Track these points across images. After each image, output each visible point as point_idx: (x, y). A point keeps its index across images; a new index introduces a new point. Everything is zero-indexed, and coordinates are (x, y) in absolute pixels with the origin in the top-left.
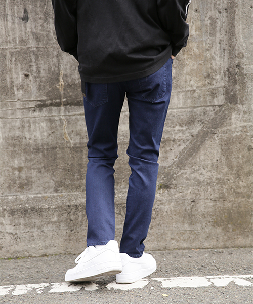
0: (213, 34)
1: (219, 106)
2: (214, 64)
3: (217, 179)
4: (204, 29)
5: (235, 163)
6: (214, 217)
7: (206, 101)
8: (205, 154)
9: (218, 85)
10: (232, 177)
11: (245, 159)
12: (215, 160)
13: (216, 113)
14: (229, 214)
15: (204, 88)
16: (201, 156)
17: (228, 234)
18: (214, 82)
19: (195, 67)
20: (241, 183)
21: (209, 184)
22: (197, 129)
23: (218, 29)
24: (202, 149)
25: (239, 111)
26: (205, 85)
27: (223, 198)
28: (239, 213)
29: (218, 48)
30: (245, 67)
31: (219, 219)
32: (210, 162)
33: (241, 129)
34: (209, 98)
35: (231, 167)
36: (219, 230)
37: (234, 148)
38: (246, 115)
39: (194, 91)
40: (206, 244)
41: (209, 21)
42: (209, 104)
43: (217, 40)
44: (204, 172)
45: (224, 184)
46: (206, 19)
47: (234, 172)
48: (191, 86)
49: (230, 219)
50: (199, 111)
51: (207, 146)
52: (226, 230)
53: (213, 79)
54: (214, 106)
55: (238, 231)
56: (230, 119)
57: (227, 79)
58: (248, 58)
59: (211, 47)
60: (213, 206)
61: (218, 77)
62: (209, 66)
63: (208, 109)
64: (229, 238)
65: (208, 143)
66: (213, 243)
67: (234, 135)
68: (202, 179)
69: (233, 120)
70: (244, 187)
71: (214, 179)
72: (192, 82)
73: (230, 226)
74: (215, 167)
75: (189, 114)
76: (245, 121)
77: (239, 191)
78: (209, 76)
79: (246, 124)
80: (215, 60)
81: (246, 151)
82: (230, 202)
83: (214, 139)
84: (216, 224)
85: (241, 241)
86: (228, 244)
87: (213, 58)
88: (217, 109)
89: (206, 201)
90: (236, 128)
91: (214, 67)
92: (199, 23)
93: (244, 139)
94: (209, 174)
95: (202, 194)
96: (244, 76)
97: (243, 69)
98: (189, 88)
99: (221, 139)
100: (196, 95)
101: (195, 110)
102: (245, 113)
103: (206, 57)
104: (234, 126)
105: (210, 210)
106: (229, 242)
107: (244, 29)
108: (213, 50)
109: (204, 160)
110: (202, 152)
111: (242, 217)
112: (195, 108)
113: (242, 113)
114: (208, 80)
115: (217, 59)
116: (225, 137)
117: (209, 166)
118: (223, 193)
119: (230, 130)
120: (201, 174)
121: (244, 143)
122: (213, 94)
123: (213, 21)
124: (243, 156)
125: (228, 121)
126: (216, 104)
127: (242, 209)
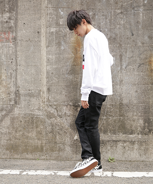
0: (11, 79)
1: (12, 105)
2: (11, 89)
3: (9, 132)
4: (8, 77)
5: (15, 127)
6: (7, 147)
7: (7, 103)
8: (5, 122)
9: (12, 97)
10: (14, 132)
11: (19, 125)
12: (8, 125)
13: (11, 108)
14: (12, 146)
15: (7, 98)
16: (3, 123)
17: (11, 153)
18: (11, 96)
19: (4, 90)
20: (17, 134)
21: (5, 134)
22: (4, 113)
23: (13, 77)
24: (3, 121)
25: (17, 107)
26: (7, 97)
27: (10, 140)
28: (16, 146)
29: (12, 84)
30: (20, 91)
31: (8, 147)
32: (6, 126)
33: (18, 114)
34: (9, 102)
35: (13, 128)
36: (8, 152)
37: (15, 121)
38: (20, 109)
39: (3, 99)
40: (3, 157)
41: (10, 74)
42: (8, 104)
43: (12, 81)
44: (4, 129)
45: (11, 134)
46: (9, 73)
47: (15, 130)
48: (3, 97)
49: (12, 148)
50: (5, 106)
51: (6, 120)
52: (11, 152)
53: (10, 95)
54: (10, 105)
55: (15, 153)
56: (14, 110)
57: (15, 95)
58: (21, 88)
59: (10, 83)
60: (7, 142)
61: (12, 94)
62: (9, 90)
63: (8, 106)
64: (12, 155)
65: (6, 118)
66: (6, 156)
67: (15, 116)
68: (3, 132)
69: (15, 111)
70: (18, 136)
71: (7, 132)
72: (3, 96)
73: (12, 150)
74: (8, 128)
75: (1, 107)
76: (20, 111)
77: (16, 137)
78: (9, 94)
79: (20, 112)
80: (11, 88)
81: (19, 122)
82: (13, 141)
83: (8, 117)
84: (7, 149)
85: (16, 156)
86: (11, 157)
87: (11, 87)
88: (12, 106)
89: (4, 140)
90: (16, 113)
91: (11, 91)
92: (6, 74)
93: (19, 118)
94: (6, 130)
95: (3, 138)
96: (20, 94)
97: (19, 92)
98: (2, 98)
99: (11, 118)
100: (4, 100)
101: (3, 106)
102: (20, 108)
103: (8, 87)
104: (15, 113)
105: (5, 144)
106: (12, 156)
107: (20, 78)
108: (11, 84)
109: (4, 125)
110: (4, 122)
111: (17, 147)
112: (3, 105)
113: (19, 108)
114: (9, 95)
115: (12, 88)
116: (12, 116)
117: (6, 127)
118: (10, 138)
119: (14, 114)
120: (3, 130)
121: (19, 119)
122: (10, 100)
123: (11, 74)
124: (18, 124)
125: (13, 111)
126: (11, 104)
127: (17, 144)
